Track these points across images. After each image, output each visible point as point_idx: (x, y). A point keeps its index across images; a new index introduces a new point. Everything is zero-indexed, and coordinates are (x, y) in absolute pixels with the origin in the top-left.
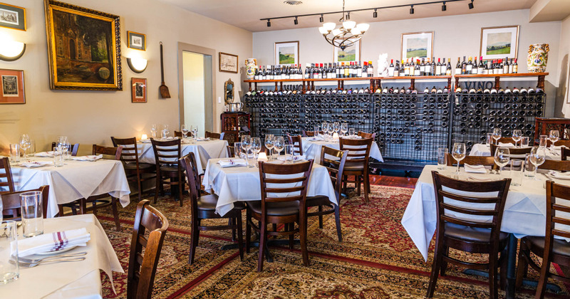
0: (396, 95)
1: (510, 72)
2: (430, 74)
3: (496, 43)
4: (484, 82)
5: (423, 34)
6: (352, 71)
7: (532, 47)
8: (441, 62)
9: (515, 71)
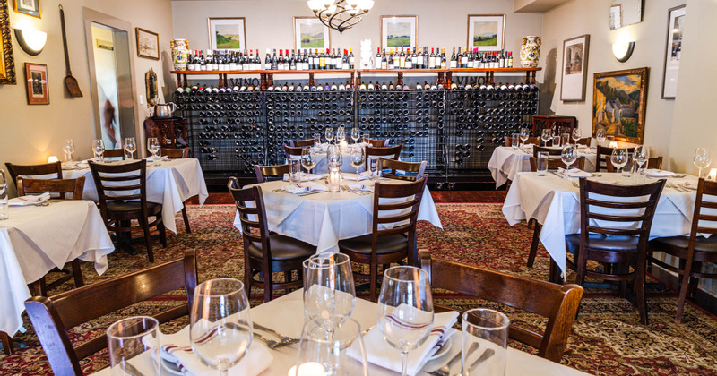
0: (384, 92)
1: (506, 66)
2: (423, 67)
3: (484, 33)
4: (476, 77)
5: (394, 18)
6: (329, 61)
7: (526, 39)
8: (435, 52)
9: (510, 65)
